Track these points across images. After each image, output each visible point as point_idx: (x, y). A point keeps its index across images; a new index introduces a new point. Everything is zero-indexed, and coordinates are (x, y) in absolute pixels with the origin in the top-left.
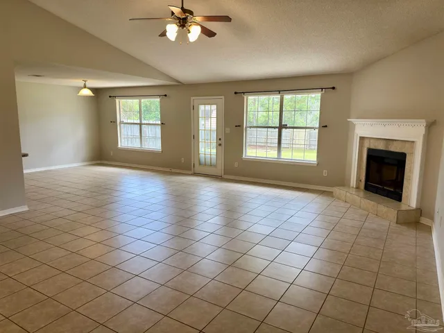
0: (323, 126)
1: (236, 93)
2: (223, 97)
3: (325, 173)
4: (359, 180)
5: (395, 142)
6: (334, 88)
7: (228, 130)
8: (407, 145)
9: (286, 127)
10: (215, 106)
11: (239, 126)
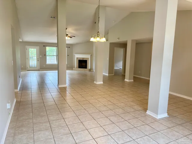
0: (68, 55)
1: (44, 46)
2: (39, 47)
4: (77, 66)
5: (84, 58)
7: (41, 56)
8: (87, 59)
11: (45, 55)
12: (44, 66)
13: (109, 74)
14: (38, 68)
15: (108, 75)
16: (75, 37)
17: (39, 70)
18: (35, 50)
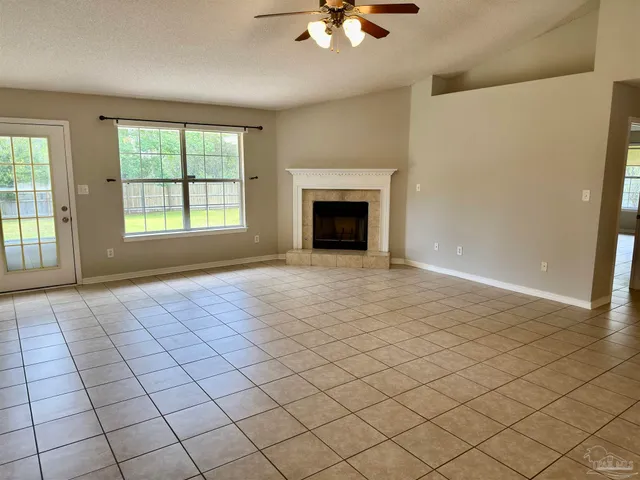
0: (251, 178)
1: (102, 118)
2: (66, 124)
3: (257, 238)
4: (304, 239)
5: (352, 193)
6: (261, 128)
7: (85, 189)
8: (369, 194)
9: (193, 179)
10: (44, 140)
11: (113, 180)
12: (110, 252)
13: (594, 299)
14: (70, 268)
15: (587, 305)
16: (412, 9)
17: (74, 286)
18: (40, 147)
